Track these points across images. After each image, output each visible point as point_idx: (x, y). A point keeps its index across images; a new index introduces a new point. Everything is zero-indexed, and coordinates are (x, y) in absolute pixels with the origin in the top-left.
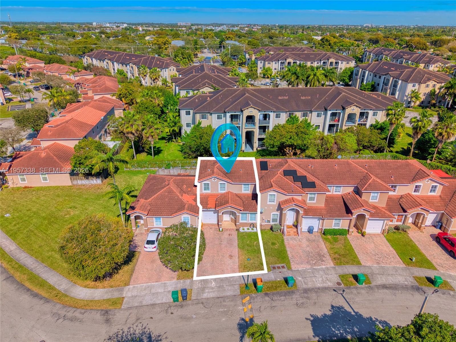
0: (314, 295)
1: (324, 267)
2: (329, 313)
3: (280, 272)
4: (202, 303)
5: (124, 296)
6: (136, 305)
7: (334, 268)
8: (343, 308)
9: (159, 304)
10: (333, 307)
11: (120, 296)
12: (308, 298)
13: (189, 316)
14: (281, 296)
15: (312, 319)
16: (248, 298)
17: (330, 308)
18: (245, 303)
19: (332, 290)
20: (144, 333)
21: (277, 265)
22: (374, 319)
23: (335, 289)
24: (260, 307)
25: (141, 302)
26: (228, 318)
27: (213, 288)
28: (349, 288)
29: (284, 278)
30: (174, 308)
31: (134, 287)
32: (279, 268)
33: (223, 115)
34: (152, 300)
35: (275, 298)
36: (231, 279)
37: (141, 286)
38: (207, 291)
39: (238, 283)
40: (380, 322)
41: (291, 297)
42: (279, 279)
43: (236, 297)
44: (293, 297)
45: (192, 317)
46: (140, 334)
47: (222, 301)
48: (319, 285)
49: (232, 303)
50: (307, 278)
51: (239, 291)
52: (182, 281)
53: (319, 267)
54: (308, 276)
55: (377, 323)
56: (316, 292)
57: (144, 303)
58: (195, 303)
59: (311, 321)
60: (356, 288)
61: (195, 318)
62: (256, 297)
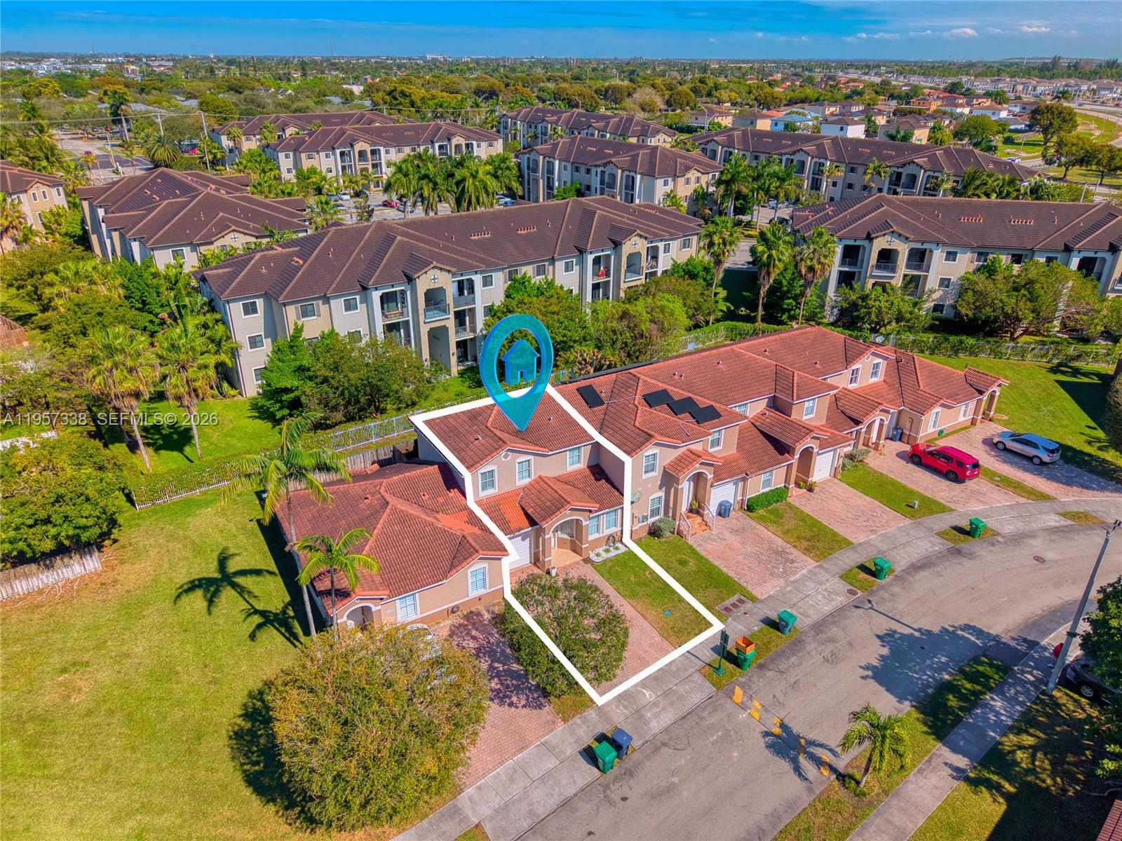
0: (834, 631)
1: (804, 571)
2: (885, 651)
3: (745, 613)
4: (664, 744)
5: (477, 822)
6: (526, 824)
7: (821, 567)
8: (895, 632)
9: (575, 795)
10: (878, 637)
11: (465, 828)
12: (832, 640)
13: (664, 784)
14: (788, 658)
15: (870, 673)
16: (738, 690)
17: (878, 642)
18: (742, 703)
19: (854, 609)
21: (728, 602)
22: (951, 629)
23: (856, 605)
24: (774, 696)
25: (531, 813)
26: (740, 748)
27: (655, 704)
28: (872, 593)
29: (762, 621)
30: (617, 785)
31: (479, 788)
32: (734, 605)
33: (358, 297)
34: (552, 795)
35: (783, 666)
36: (674, 668)
37: (495, 777)
38: (649, 715)
39: (692, 670)
40: (961, 630)
41: (804, 652)
42: (756, 628)
43: (714, 699)
44: (808, 648)
45: (673, 783)
47: (698, 721)
48: (828, 609)
49: (719, 715)
50: (799, 604)
51: (708, 684)
52: (577, 720)
53: (798, 576)
54: (796, 600)
55: (960, 632)
56: (834, 623)
57: (541, 811)
58: (649, 751)
59: (873, 678)
60: (882, 588)
61: (680, 781)
62: (750, 680)
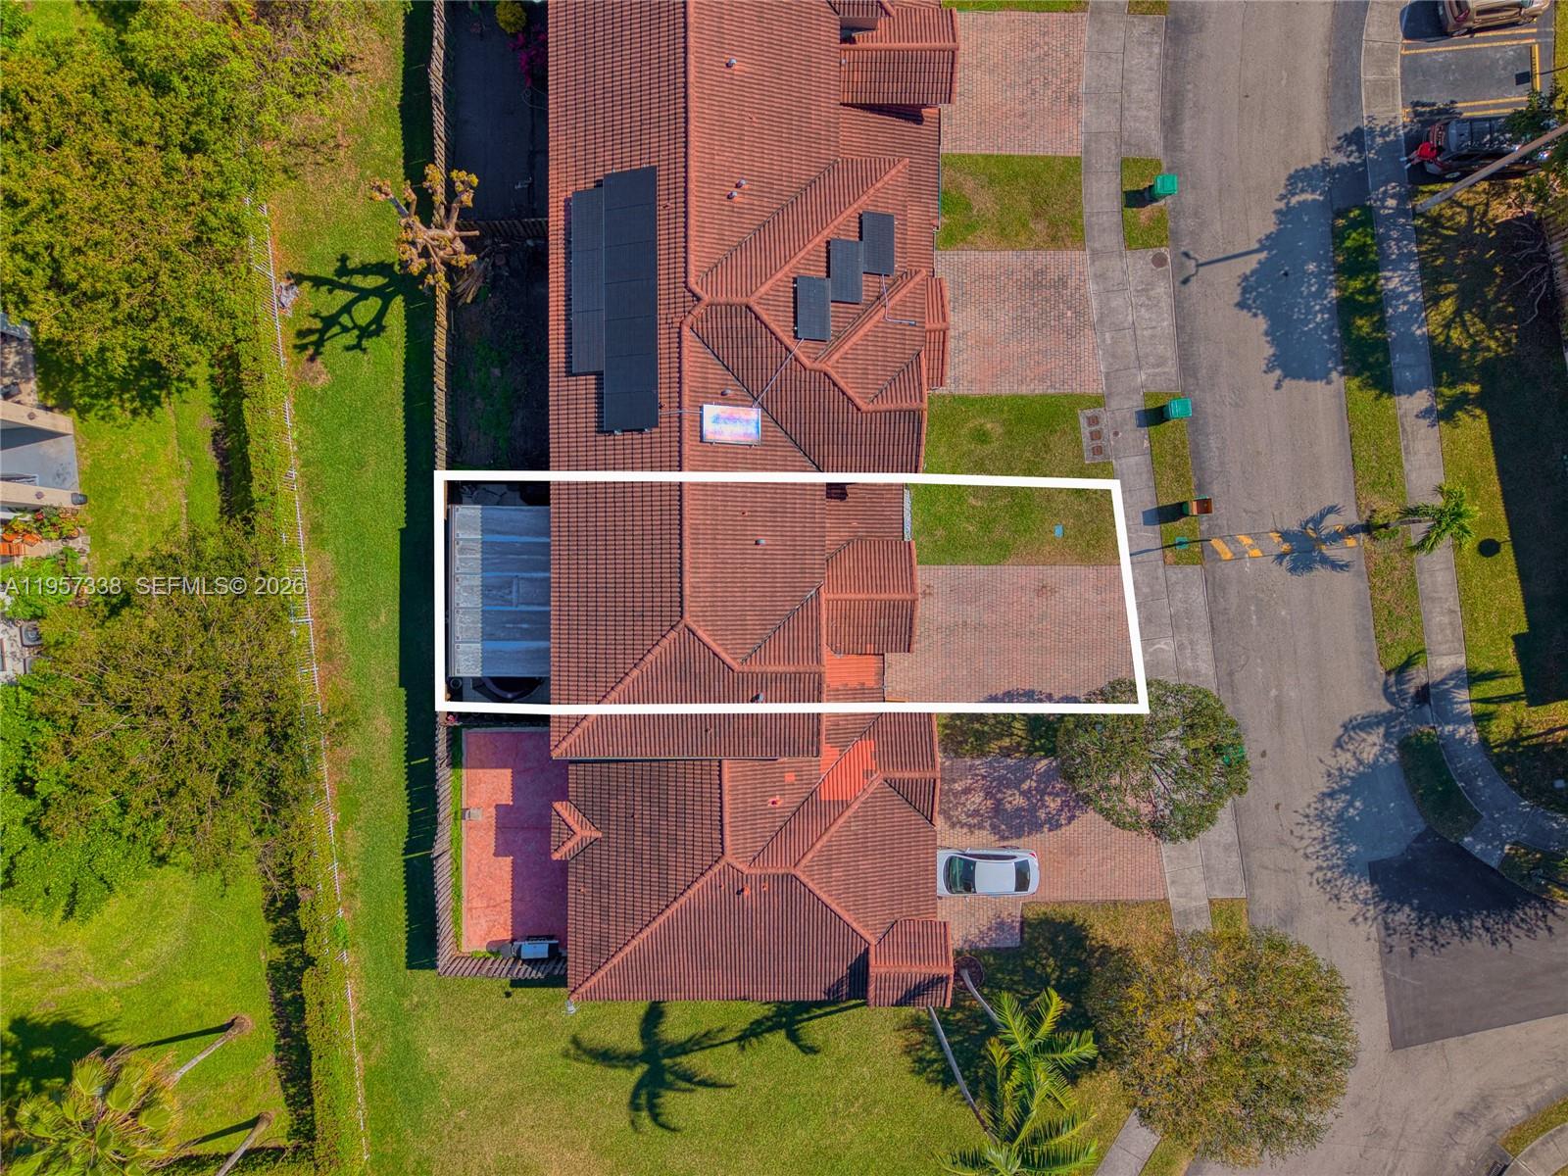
0: (1203, 351)
1: (1091, 286)
2: (1263, 321)
3: (1116, 434)
4: (1231, 674)
6: (1235, 859)
7: (1096, 254)
8: (1246, 279)
10: (1240, 306)
12: (1214, 369)
13: (1271, 706)
14: (1208, 446)
15: (1278, 372)
16: (1216, 544)
17: (1247, 314)
18: (1234, 554)
20: (1321, 817)
21: (1086, 439)
22: (1283, 205)
23: (1181, 279)
24: (1245, 511)
26: (1280, 602)
27: (1181, 647)
28: (1176, 236)
31: (1173, 882)
32: (1096, 435)
35: (1215, 464)
36: (1146, 590)
38: (1189, 664)
39: (1160, 571)
41: (1211, 419)
42: (1146, 444)
43: (1210, 579)
44: (1209, 410)
45: (1276, 697)
46: (1322, 826)
47: (1225, 618)
49: (1233, 590)
50: (1140, 352)
51: (1189, 569)
53: (1093, 303)
54: (1131, 348)
56: (1191, 337)
59: (1285, 376)
60: (1176, 211)
